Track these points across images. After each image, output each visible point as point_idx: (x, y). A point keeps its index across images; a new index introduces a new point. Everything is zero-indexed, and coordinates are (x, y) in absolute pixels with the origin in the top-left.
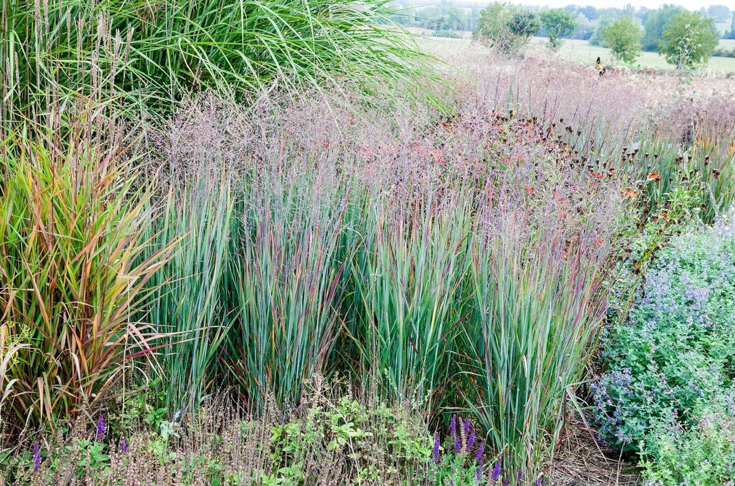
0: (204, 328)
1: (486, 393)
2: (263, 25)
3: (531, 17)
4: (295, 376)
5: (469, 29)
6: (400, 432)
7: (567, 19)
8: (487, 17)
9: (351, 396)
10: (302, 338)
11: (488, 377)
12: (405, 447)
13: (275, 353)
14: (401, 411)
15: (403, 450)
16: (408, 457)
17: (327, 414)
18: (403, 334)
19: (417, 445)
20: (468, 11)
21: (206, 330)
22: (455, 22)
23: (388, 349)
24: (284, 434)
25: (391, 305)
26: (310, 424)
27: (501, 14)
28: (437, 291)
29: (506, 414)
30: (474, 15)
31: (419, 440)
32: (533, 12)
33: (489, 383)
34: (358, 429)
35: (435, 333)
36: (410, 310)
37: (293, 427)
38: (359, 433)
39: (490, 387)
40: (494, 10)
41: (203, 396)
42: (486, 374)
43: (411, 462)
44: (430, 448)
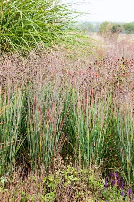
0: (14, 141)
1: (122, 163)
2: (29, 27)
3: (119, 26)
4: (49, 158)
5: (96, 32)
6: (91, 178)
7: (133, 26)
8: (103, 27)
9: (71, 165)
10: (51, 143)
11: (122, 157)
12: (94, 184)
13: (41, 150)
14: (91, 170)
15: (93, 185)
16: (95, 188)
17: (63, 172)
18: (90, 141)
19: (98, 183)
20: (95, 25)
21: (15, 142)
22: (90, 29)
23: (84, 147)
24: (47, 180)
25: (84, 130)
26: (57, 176)
27: (108, 25)
28: (101, 124)
29: (130, 171)
30: (97, 26)
31: (99, 181)
32: (120, 24)
33: (123, 159)
34: (76, 177)
35: (101, 140)
36: (92, 132)
37: (51, 177)
38: (76, 179)
39: (123, 160)
40: (105, 24)
41: (14, 168)
42: (121, 155)
43: (96, 189)
44: (103, 184)
